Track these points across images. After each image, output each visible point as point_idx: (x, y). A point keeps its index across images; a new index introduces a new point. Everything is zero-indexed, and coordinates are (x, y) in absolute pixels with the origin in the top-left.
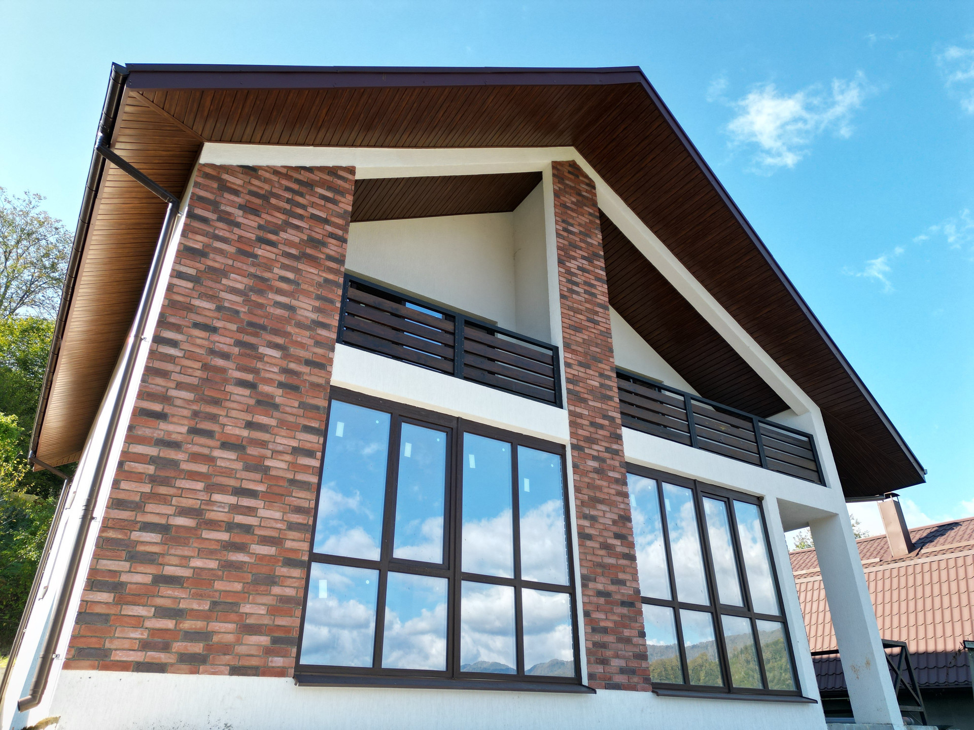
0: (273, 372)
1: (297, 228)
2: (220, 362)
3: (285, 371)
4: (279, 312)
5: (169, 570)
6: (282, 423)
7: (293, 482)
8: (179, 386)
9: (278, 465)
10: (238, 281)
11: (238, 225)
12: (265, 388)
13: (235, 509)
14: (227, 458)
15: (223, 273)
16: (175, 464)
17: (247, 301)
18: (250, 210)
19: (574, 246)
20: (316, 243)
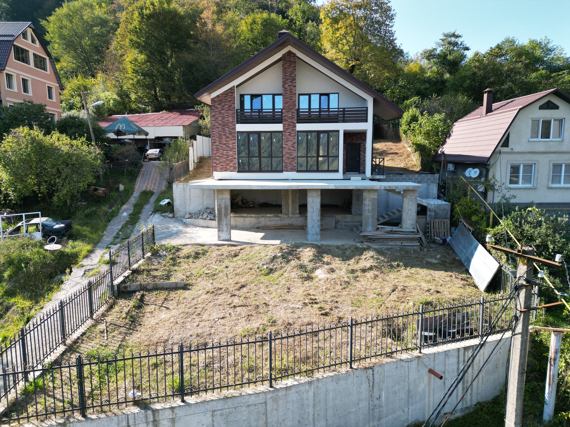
1: (227, 104)
3: (229, 131)
4: (227, 121)
5: (221, 161)
6: (231, 140)
7: (233, 148)
9: (231, 146)
10: (220, 118)
11: (218, 108)
12: (227, 135)
13: (226, 153)
14: (224, 146)
17: (222, 121)
18: (219, 104)
19: (287, 79)
20: (230, 106)
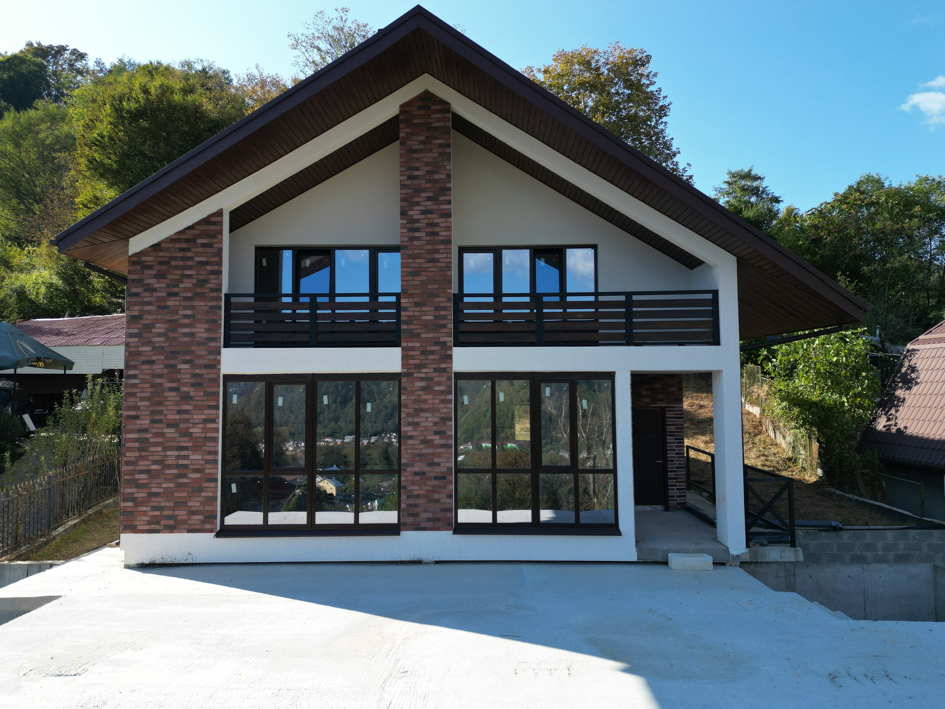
0: (186, 378)
1: (190, 276)
2: (159, 380)
3: (194, 375)
4: (186, 339)
5: (154, 490)
6: (196, 407)
7: (205, 438)
8: (142, 399)
9: (196, 431)
10: (160, 328)
11: (155, 290)
12: (185, 389)
13: (178, 457)
14: (170, 432)
15: (152, 326)
16: (147, 439)
17: (168, 339)
18: (160, 276)
19: (418, 190)
20: (202, 283)
